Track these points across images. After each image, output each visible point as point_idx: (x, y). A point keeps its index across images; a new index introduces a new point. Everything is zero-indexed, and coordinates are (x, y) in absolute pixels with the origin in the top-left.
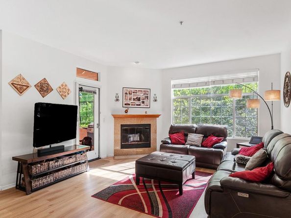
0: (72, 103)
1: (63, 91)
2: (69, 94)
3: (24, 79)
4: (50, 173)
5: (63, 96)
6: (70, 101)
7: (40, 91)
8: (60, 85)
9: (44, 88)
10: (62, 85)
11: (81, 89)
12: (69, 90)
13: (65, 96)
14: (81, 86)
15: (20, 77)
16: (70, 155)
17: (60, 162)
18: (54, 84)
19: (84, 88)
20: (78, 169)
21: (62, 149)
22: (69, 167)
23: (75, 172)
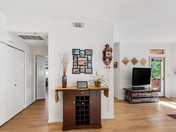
0: (148, 67)
1: (143, 62)
2: (146, 63)
3: (127, 59)
4: (139, 98)
5: (143, 64)
6: (147, 66)
7: (133, 63)
8: (141, 59)
9: (134, 61)
10: (143, 59)
11: (153, 60)
12: (146, 61)
13: (144, 64)
14: (152, 58)
15: (126, 58)
16: (148, 92)
17: (144, 94)
18: (139, 59)
19: (154, 59)
20: (152, 99)
21: (143, 88)
22: (148, 97)
23: (151, 101)
